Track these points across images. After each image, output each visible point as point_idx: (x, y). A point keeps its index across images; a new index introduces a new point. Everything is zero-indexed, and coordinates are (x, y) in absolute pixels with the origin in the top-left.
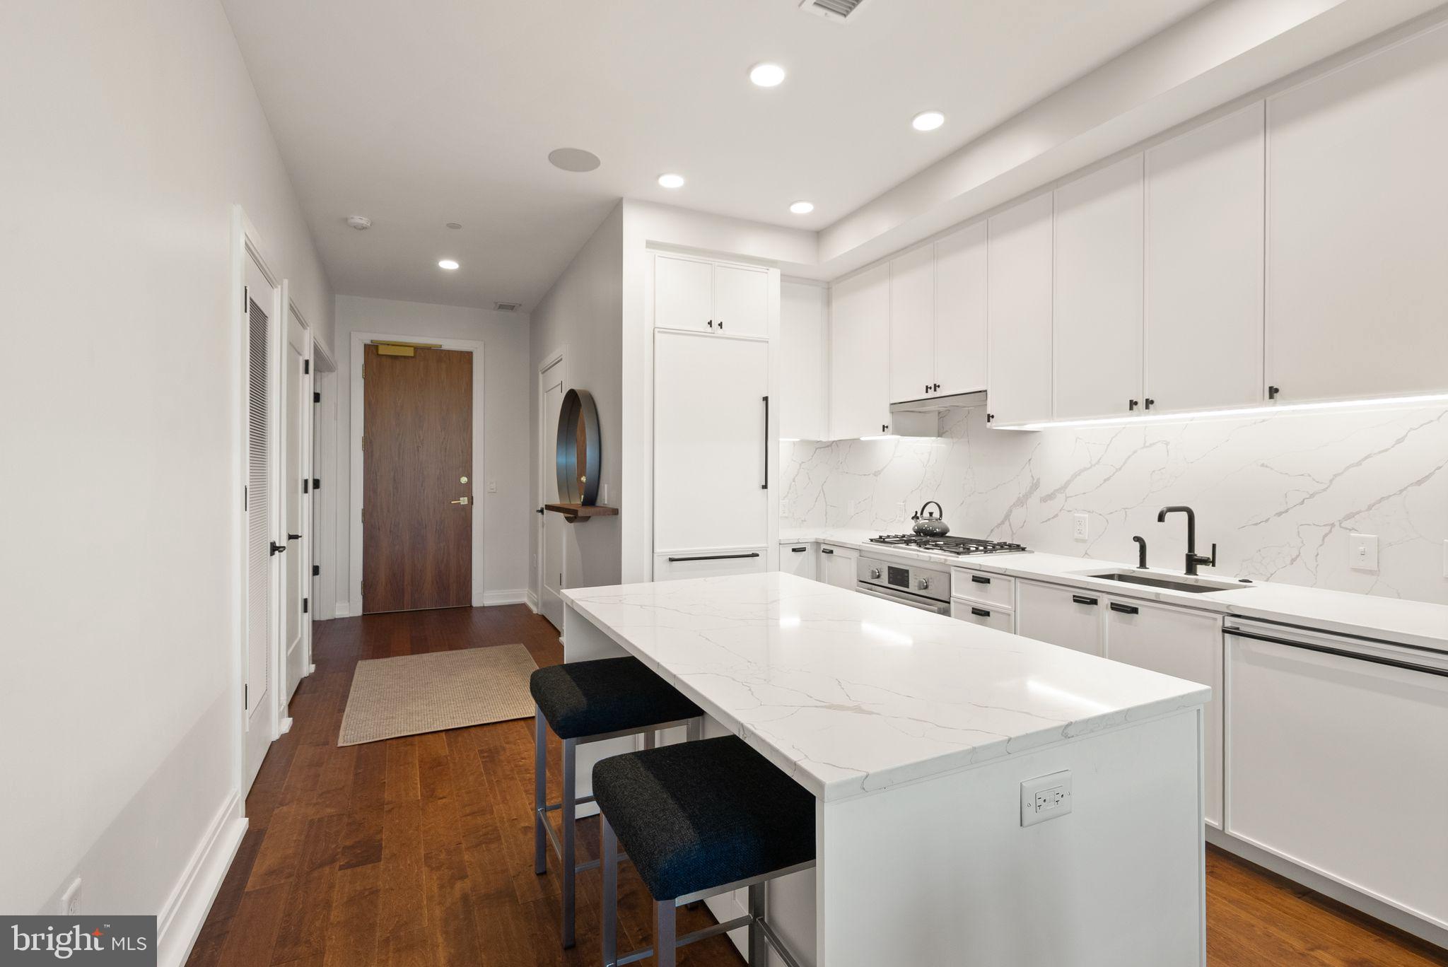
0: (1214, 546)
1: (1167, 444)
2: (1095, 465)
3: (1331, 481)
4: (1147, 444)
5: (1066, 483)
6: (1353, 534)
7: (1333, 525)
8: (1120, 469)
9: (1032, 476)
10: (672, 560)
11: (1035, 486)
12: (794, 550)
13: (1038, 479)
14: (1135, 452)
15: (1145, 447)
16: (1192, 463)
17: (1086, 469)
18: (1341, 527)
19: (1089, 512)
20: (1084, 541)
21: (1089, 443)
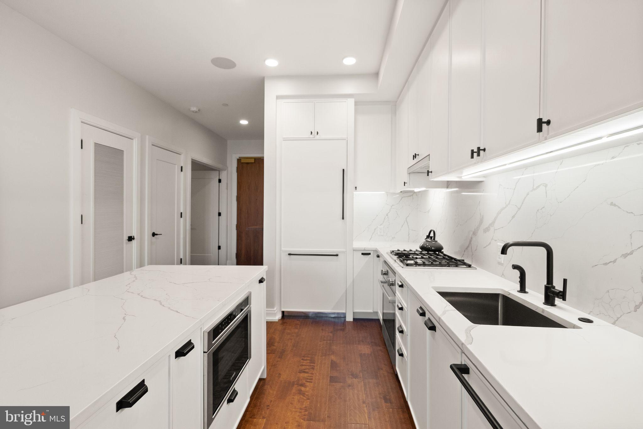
1: (546, 186)
2: (508, 206)
5: (494, 219)
8: (520, 208)
9: (480, 214)
10: (290, 254)
12: (363, 254)
13: (483, 216)
14: (528, 194)
15: (534, 189)
16: (561, 202)
17: (503, 209)
21: (505, 188)
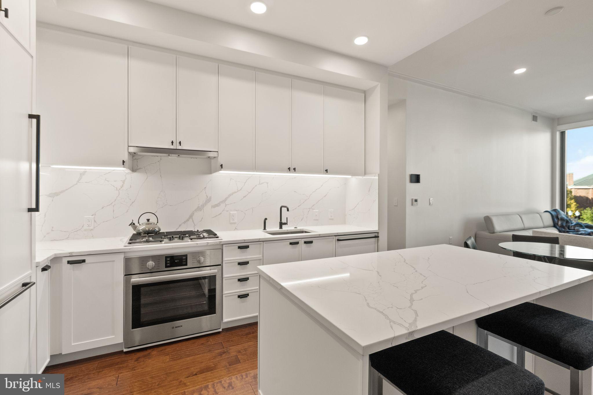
0: (287, 218)
1: (267, 183)
2: (239, 191)
3: (310, 196)
4: (260, 183)
5: (226, 199)
6: (314, 210)
7: (310, 208)
8: (250, 192)
9: (207, 196)
11: (209, 200)
12: (43, 270)
13: (210, 198)
14: (256, 186)
16: (275, 190)
17: (235, 192)
18: (312, 209)
19: (237, 210)
20: (235, 223)
21: (236, 181)
